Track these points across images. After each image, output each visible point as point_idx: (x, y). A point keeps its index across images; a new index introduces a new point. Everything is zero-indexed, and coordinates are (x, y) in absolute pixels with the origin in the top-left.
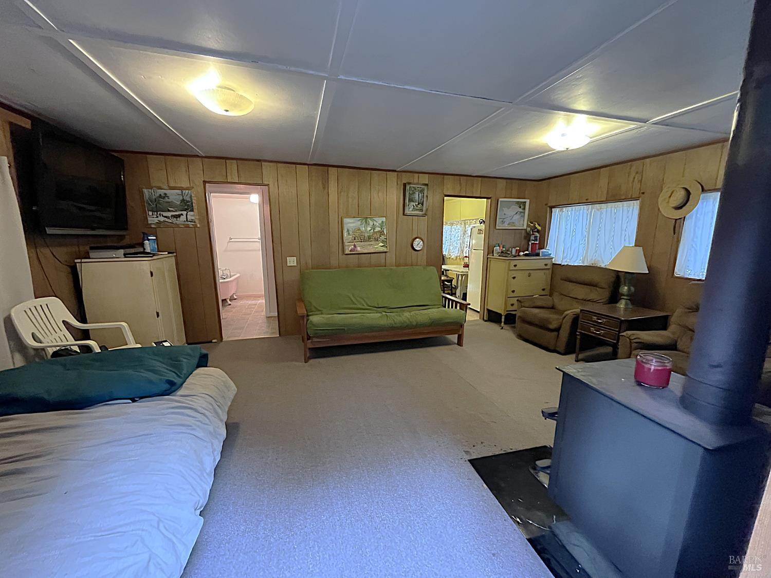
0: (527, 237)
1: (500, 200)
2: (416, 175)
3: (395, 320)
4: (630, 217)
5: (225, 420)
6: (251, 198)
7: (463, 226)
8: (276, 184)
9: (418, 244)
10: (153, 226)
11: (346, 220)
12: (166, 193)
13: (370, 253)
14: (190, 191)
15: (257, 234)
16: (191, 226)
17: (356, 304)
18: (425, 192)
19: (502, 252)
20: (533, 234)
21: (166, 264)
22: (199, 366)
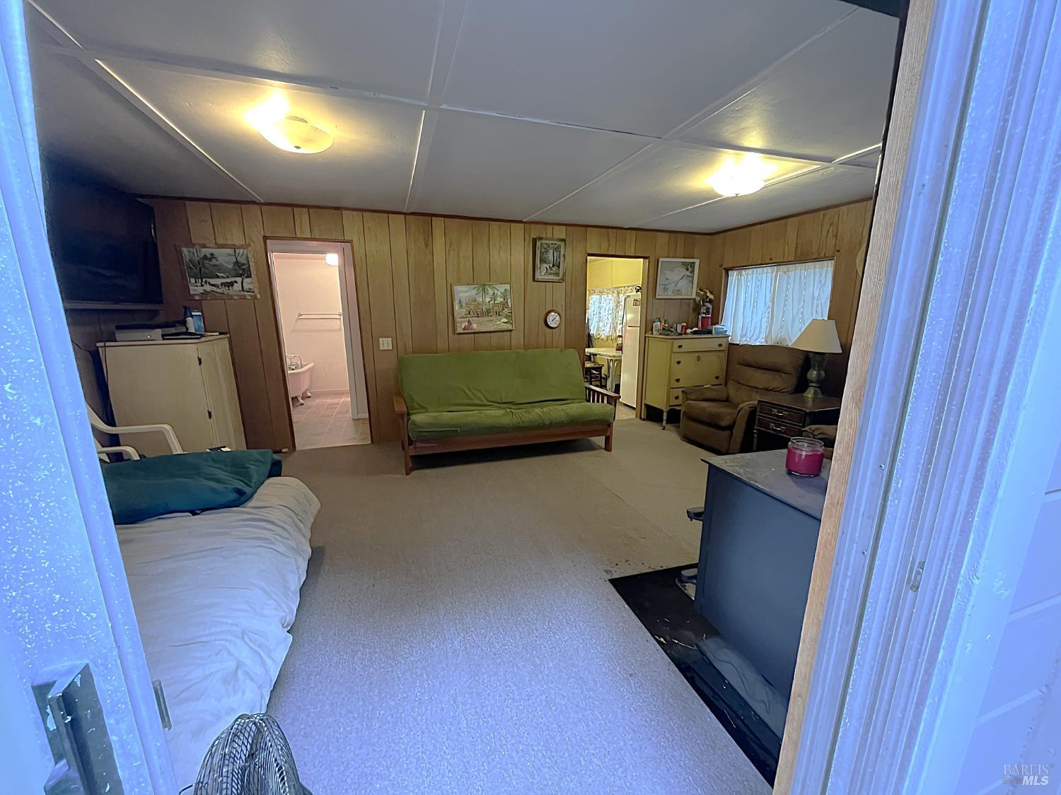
0: (697, 308)
1: (661, 260)
2: (549, 228)
3: (523, 418)
4: (823, 282)
5: (309, 537)
6: (327, 259)
7: (615, 295)
8: (362, 239)
9: (553, 320)
10: (197, 298)
11: (457, 288)
12: (214, 253)
13: (491, 332)
14: (245, 251)
15: (338, 307)
16: (249, 298)
17: (471, 399)
18: (562, 250)
19: (664, 329)
20: (704, 305)
21: (216, 348)
22: (270, 476)
